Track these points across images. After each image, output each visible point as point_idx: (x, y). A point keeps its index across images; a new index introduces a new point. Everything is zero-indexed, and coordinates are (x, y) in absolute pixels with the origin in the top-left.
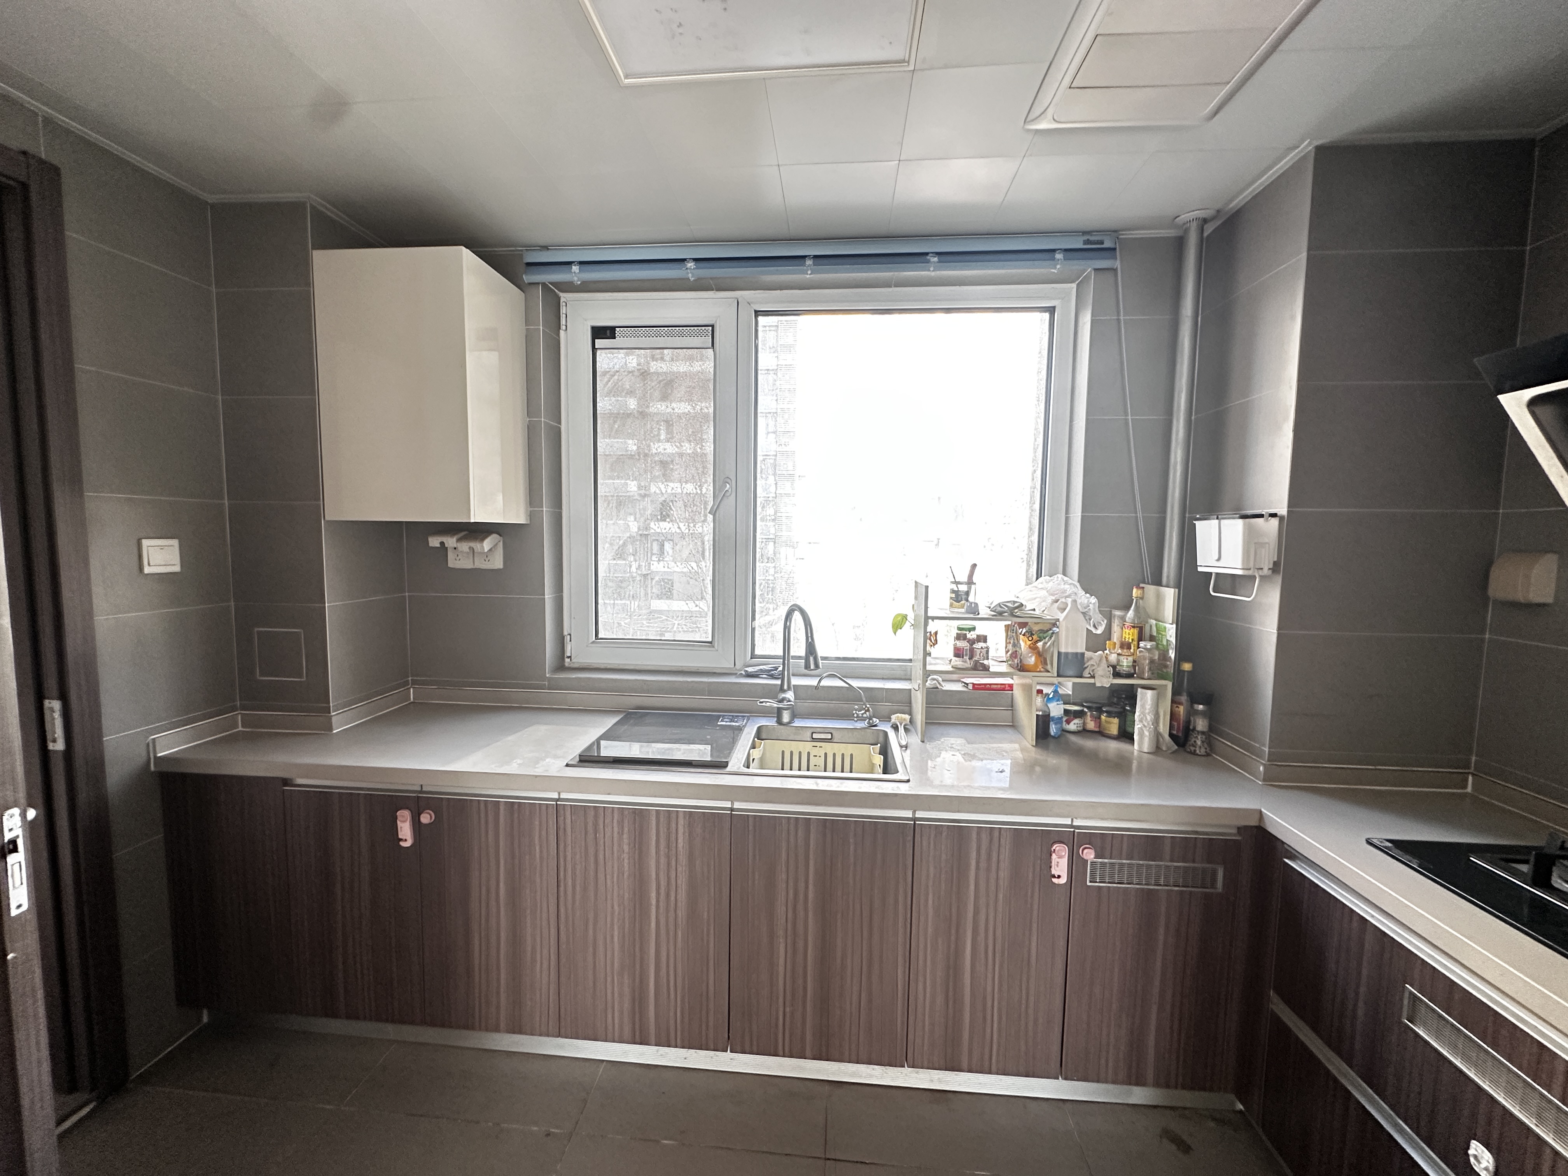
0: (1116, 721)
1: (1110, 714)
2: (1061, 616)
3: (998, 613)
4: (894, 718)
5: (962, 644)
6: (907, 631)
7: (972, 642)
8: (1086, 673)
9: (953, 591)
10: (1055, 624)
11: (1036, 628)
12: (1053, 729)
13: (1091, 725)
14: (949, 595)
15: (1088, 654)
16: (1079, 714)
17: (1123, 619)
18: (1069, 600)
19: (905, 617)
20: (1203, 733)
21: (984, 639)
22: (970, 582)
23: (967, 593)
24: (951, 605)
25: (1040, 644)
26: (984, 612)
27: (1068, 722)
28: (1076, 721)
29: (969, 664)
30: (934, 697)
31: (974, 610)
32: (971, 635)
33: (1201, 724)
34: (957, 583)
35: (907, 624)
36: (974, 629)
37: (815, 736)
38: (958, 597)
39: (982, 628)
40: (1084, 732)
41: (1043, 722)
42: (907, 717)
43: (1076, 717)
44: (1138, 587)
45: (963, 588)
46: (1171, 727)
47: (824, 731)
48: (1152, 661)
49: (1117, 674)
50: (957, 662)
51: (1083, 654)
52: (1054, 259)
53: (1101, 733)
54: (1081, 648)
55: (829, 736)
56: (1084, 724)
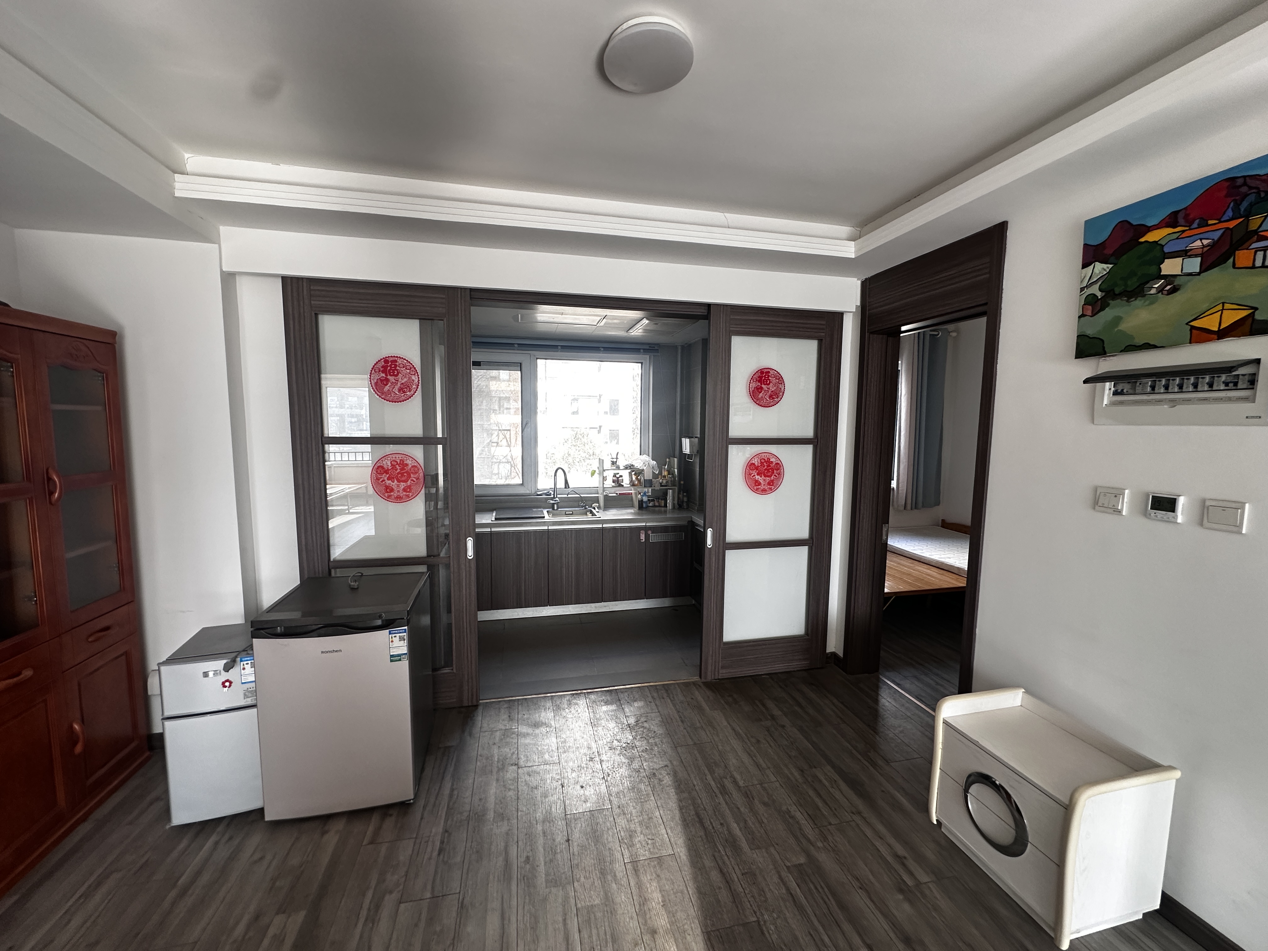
0: (663, 501)
1: (662, 500)
2: (645, 468)
3: (626, 468)
4: (593, 505)
5: (614, 478)
6: (596, 475)
7: (618, 478)
8: (653, 486)
9: (611, 461)
10: (643, 470)
11: (637, 472)
12: (644, 505)
13: (657, 504)
14: (610, 463)
15: (653, 480)
16: (653, 500)
17: (665, 468)
18: (647, 463)
19: (595, 471)
20: (686, 502)
21: (621, 476)
22: (617, 458)
23: (616, 462)
24: (611, 466)
25: (639, 477)
26: (622, 467)
27: (649, 503)
28: (652, 503)
29: (617, 485)
30: (606, 497)
31: (618, 468)
32: (618, 476)
33: (685, 499)
34: (613, 458)
35: (596, 474)
36: (618, 474)
37: (567, 513)
38: (613, 463)
39: (621, 473)
40: (654, 506)
41: (641, 502)
42: (598, 504)
43: (652, 501)
44: (669, 458)
45: (615, 460)
46: (678, 501)
47: (569, 511)
48: (671, 481)
49: (661, 486)
50: (613, 484)
51: (651, 480)
52: (640, 352)
53: (660, 506)
54: (651, 478)
55: (571, 513)
56: (655, 503)
